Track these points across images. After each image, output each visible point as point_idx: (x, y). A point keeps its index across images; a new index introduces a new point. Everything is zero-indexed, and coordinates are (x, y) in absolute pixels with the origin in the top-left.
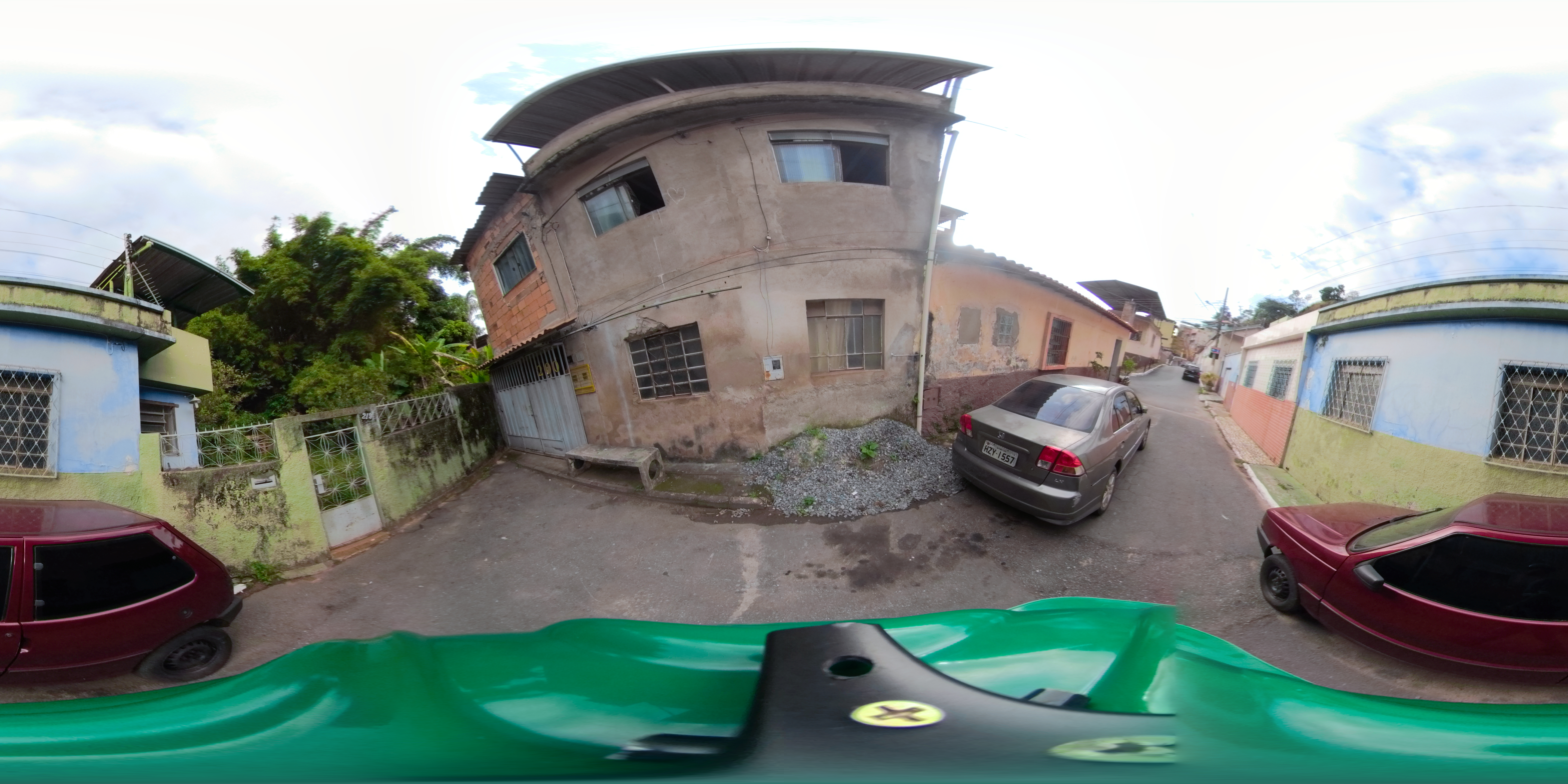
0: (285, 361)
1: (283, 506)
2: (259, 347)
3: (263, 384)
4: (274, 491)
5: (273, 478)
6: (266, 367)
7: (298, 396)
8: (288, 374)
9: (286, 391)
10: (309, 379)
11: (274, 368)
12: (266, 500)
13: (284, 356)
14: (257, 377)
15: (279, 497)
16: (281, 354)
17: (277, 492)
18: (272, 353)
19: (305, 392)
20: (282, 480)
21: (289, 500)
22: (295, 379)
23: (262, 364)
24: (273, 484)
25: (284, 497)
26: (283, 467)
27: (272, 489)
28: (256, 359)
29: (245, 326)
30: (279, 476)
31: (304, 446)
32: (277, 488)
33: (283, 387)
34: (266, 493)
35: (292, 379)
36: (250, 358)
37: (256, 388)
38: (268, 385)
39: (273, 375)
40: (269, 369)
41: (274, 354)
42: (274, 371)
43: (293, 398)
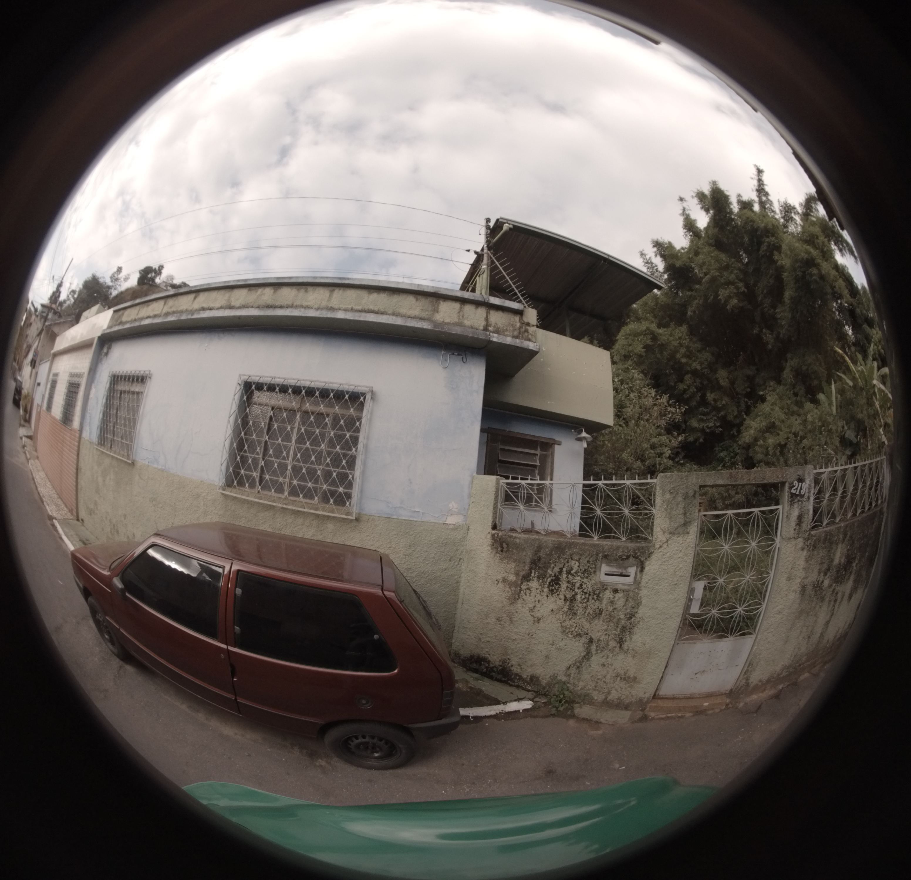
0: (737, 394)
1: (630, 618)
2: (706, 371)
3: (711, 424)
4: (628, 591)
5: (632, 571)
6: (715, 400)
7: (748, 447)
8: (739, 412)
9: (737, 436)
10: (761, 421)
11: (724, 402)
12: (612, 602)
13: (736, 386)
14: (704, 414)
15: (631, 603)
16: (732, 383)
17: (631, 594)
18: (721, 381)
19: (756, 439)
20: (644, 577)
21: (642, 611)
22: (748, 422)
23: (710, 397)
24: (629, 580)
25: (638, 604)
26: (654, 557)
27: (626, 587)
28: (702, 389)
29: (686, 342)
30: (642, 569)
31: (694, 529)
32: (633, 587)
33: (734, 431)
34: (616, 591)
35: (744, 420)
36: (696, 388)
37: (703, 431)
38: (717, 427)
39: (723, 413)
40: (719, 404)
41: (724, 383)
42: (724, 407)
43: (744, 448)
